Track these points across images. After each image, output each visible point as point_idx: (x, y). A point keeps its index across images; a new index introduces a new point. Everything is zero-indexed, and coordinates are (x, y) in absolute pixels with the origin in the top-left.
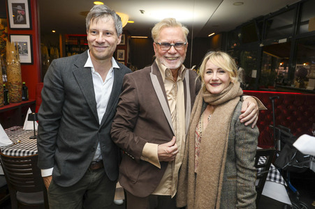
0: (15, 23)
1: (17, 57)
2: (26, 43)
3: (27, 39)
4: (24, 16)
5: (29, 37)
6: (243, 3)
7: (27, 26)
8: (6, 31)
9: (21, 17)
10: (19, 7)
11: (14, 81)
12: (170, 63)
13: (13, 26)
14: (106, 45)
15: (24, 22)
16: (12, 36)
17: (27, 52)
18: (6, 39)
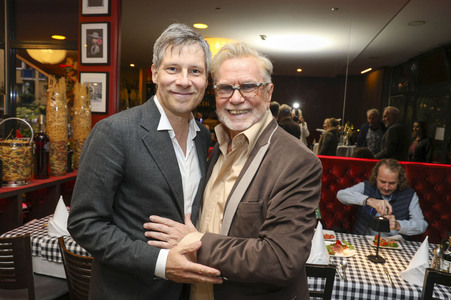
0: (89, 56)
1: (88, 104)
2: (100, 84)
3: (101, 78)
4: (101, 47)
5: (104, 75)
6: (424, 22)
7: (104, 60)
8: (75, 67)
9: (97, 47)
10: (95, 35)
11: (81, 138)
12: (232, 120)
13: (85, 60)
14: (193, 89)
15: (100, 55)
16: (82, 75)
17: (101, 97)
18: (74, 78)
